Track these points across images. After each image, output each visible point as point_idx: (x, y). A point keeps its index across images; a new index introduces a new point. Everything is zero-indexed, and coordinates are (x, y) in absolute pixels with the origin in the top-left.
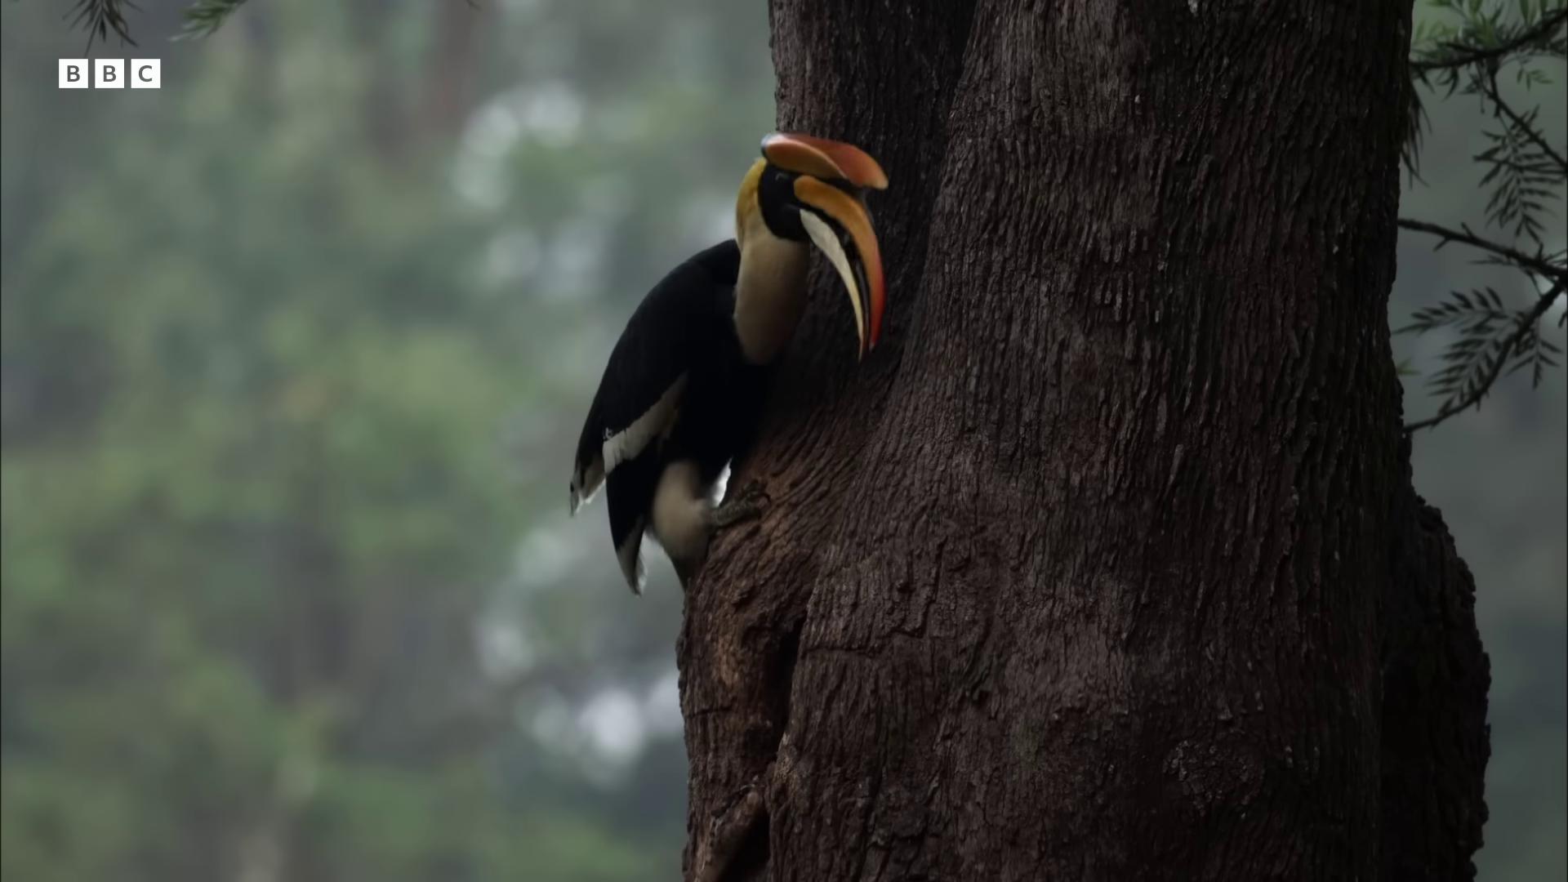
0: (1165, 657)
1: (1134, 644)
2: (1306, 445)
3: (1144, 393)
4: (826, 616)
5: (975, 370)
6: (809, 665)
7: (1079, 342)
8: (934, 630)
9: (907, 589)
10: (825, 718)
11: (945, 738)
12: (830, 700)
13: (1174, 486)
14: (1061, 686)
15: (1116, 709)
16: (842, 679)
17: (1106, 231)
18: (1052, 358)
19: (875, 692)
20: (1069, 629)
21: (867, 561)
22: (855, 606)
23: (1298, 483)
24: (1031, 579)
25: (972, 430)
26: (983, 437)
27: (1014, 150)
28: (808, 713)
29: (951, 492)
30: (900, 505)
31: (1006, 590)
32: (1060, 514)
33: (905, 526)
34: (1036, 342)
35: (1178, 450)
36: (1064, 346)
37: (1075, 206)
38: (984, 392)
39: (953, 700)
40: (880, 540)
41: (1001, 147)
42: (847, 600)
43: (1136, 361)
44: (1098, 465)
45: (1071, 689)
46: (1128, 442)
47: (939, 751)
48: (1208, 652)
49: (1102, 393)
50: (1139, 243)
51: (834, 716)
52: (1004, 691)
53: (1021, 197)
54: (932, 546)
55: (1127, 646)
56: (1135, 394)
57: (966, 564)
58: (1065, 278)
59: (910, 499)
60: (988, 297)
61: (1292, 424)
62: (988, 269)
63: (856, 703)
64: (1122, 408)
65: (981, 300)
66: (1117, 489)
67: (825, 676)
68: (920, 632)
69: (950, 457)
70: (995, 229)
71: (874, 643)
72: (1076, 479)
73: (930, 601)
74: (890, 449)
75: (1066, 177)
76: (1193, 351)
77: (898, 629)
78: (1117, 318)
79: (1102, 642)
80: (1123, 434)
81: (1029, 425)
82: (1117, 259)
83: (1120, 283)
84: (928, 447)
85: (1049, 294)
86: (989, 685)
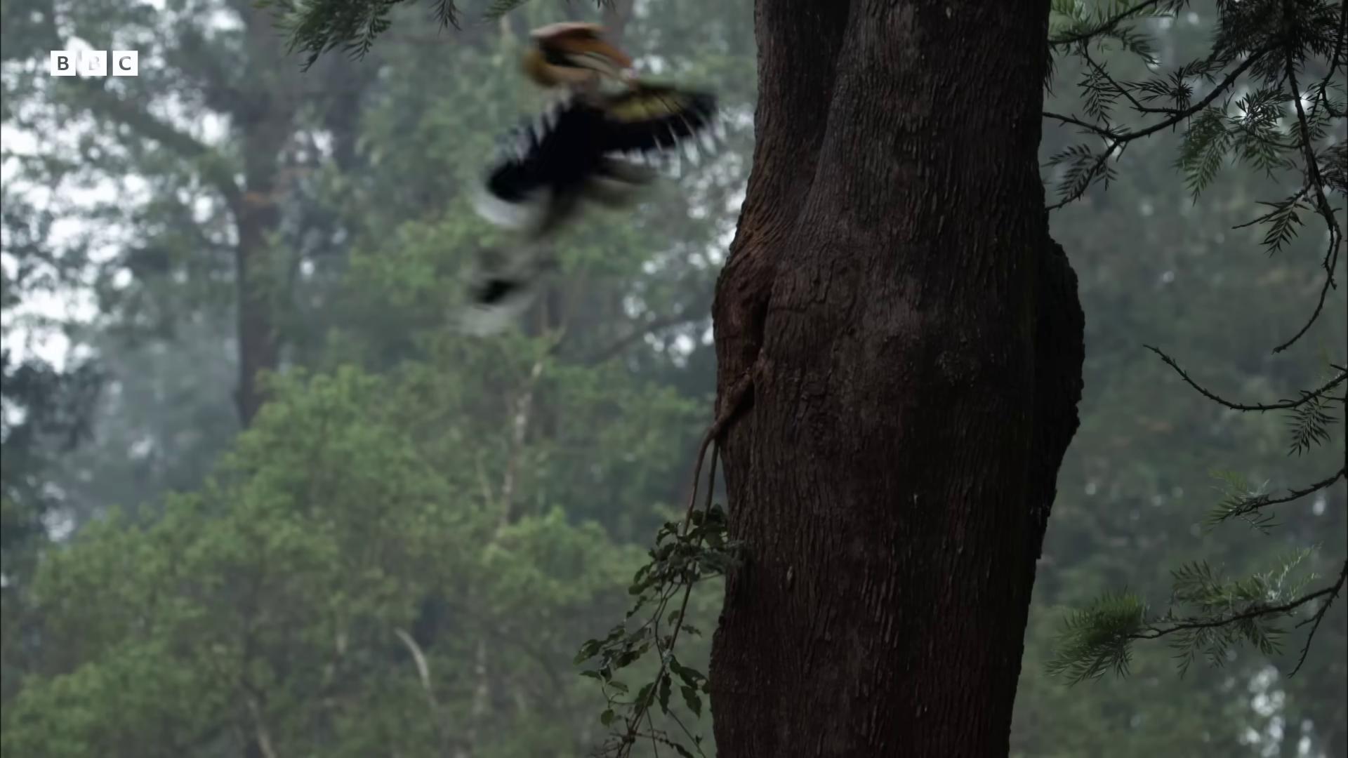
0: (936, 313)
1: (922, 307)
2: (1000, 215)
3: (926, 192)
4: (780, 295)
5: (849, 182)
6: (772, 316)
7: (896, 168)
8: (830, 300)
9: (818, 282)
10: (780, 340)
11: (835, 350)
12: (782, 332)
13: (940, 234)
14: (888, 326)
15: (913, 337)
16: (788, 323)
17: (909, 118)
18: (884, 176)
19: (803, 329)
20: (892, 300)
21: (800, 269)
22: (794, 289)
23: (997, 233)
24: (874, 277)
25: (848, 209)
26: (853, 212)
27: (866, 80)
28: (772, 339)
29: (838, 237)
30: (814, 244)
31: (863, 283)
32: (887, 247)
33: (817, 253)
34: (876, 169)
35: (942, 218)
36: (889, 170)
37: (894, 106)
38: (853, 191)
39: (839, 332)
40: (805, 259)
41: (861, 79)
42: (790, 287)
43: (923, 177)
44: (905, 225)
45: (893, 327)
46: (919, 214)
47: (832, 356)
48: (956, 311)
49: (907, 192)
50: (924, 124)
51: (784, 340)
52: (862, 328)
53: (870, 102)
54: (829, 262)
55: (919, 308)
56: (922, 193)
57: (844, 271)
58: (890, 139)
59: (819, 240)
60: (855, 148)
61: (994, 207)
62: (854, 136)
63: (794, 334)
64: (916, 199)
65: (851, 149)
66: (914, 236)
67: (780, 322)
68: (823, 302)
69: (837, 221)
70: (858, 117)
71: (803, 306)
72: (895, 231)
73: (828, 287)
74: (810, 217)
75: (890, 93)
76: (948, 175)
77: (813, 300)
78: (914, 157)
79: (907, 307)
80: (917, 211)
81: (873, 207)
82: (914, 130)
83: (915, 142)
84: (827, 217)
85: (882, 146)
86: (855, 326)
